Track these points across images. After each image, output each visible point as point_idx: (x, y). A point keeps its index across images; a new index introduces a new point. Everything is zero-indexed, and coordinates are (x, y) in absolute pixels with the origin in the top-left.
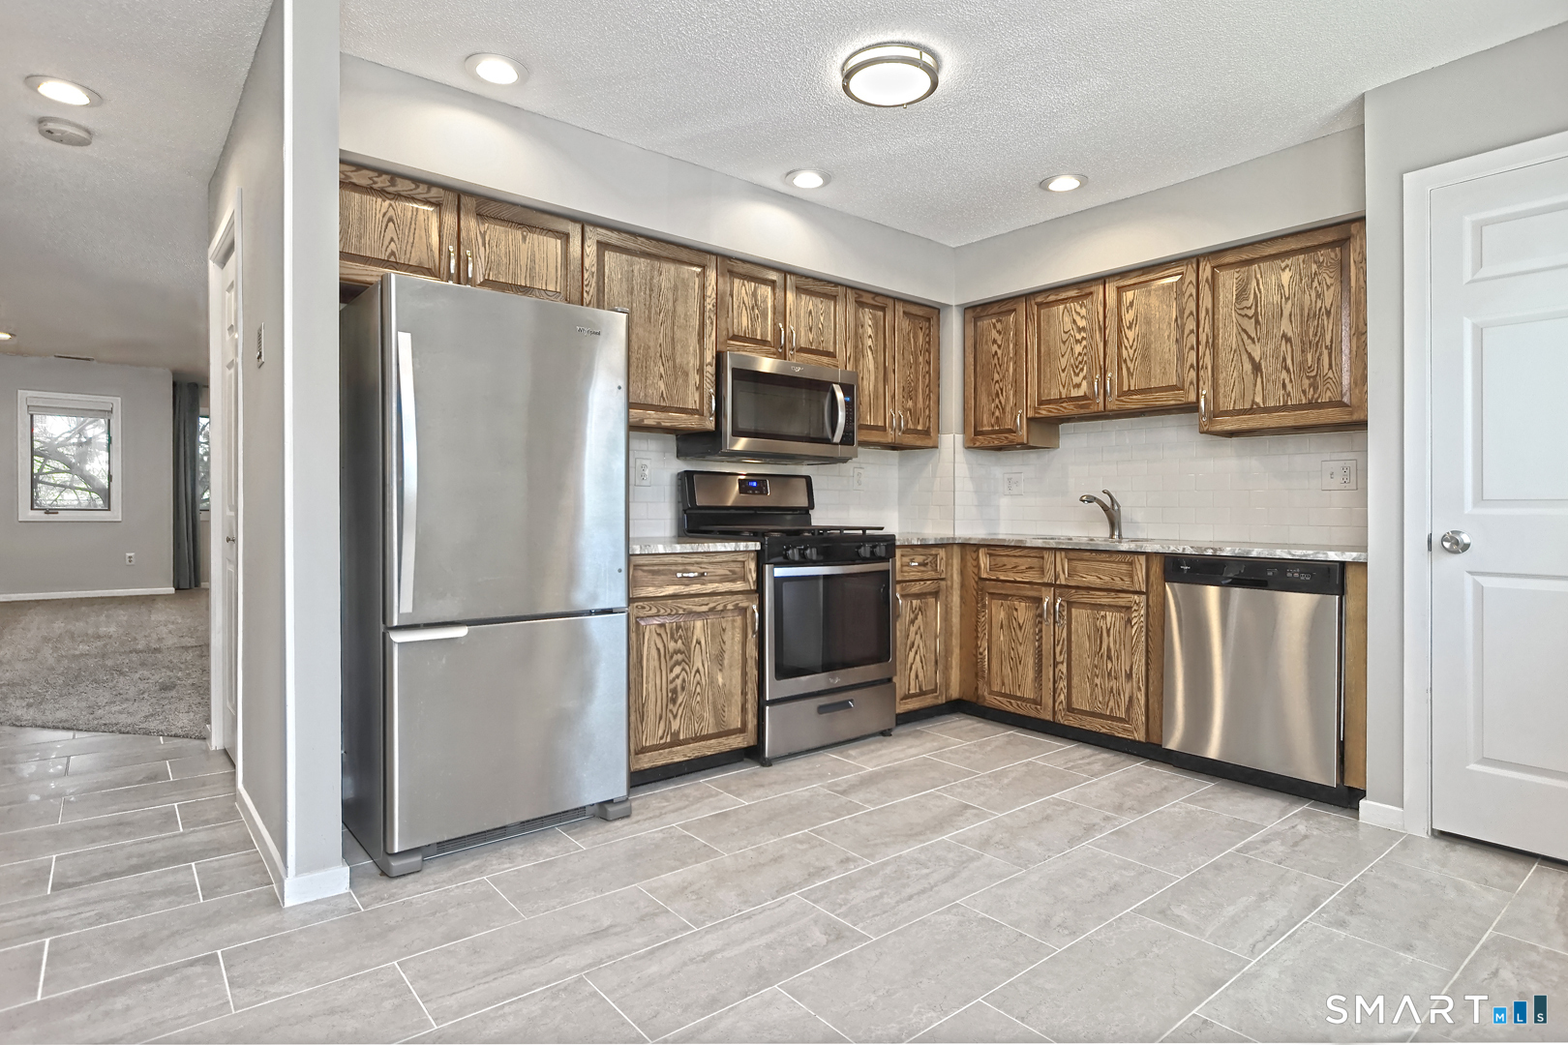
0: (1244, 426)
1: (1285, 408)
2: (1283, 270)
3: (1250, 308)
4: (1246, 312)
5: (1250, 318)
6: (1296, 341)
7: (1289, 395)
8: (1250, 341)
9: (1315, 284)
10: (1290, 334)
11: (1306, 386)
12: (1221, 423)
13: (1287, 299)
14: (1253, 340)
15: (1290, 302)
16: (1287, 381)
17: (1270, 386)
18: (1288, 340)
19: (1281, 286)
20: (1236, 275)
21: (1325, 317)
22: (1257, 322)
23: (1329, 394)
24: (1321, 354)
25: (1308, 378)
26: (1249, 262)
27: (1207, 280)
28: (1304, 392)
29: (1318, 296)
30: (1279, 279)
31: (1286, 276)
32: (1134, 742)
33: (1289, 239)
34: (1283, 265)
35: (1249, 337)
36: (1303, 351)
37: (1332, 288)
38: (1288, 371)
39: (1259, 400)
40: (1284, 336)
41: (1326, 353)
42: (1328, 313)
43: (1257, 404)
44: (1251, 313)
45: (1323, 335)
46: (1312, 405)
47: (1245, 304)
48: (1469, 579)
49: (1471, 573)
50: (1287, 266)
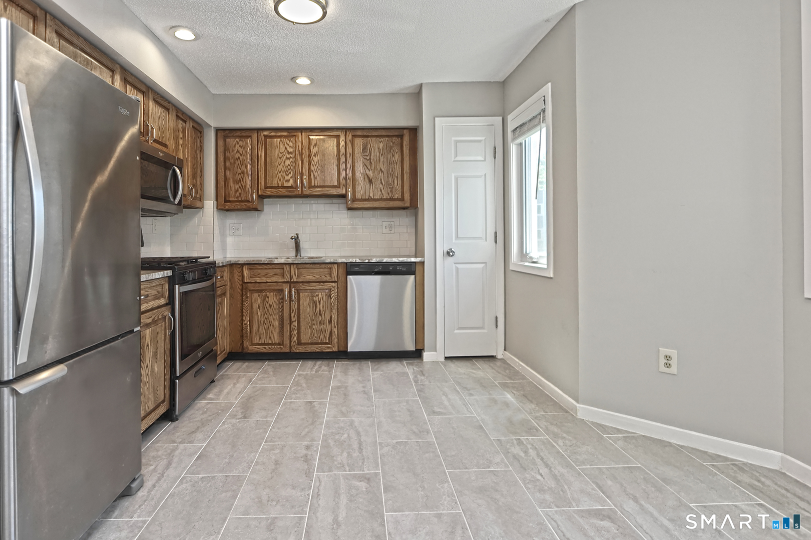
0: (366, 206)
1: (381, 200)
2: (380, 142)
3: (368, 156)
4: (365, 157)
5: (368, 160)
6: (385, 172)
7: (383, 194)
8: (368, 170)
9: (392, 150)
10: (383, 169)
11: (389, 191)
12: (356, 204)
13: (382, 155)
14: (369, 170)
15: (383, 156)
16: (382, 189)
17: (376, 190)
18: (382, 172)
19: (379, 149)
20: (362, 141)
21: (395, 164)
22: (371, 162)
23: (397, 195)
24: (394, 179)
25: (390, 188)
26: (367, 136)
27: (350, 140)
28: (388, 193)
29: (393, 156)
30: (378, 145)
31: (381, 145)
32: (333, 352)
33: (382, 130)
34: (380, 140)
35: (367, 168)
36: (388, 177)
37: (398, 153)
38: (382, 184)
39: (371, 195)
40: (381, 170)
41: (396, 179)
42: (396, 163)
43: (371, 197)
44: (368, 158)
45: (395, 171)
46: (391, 199)
47: (366, 154)
48: (454, 265)
49: (455, 263)
50: (382, 141)
